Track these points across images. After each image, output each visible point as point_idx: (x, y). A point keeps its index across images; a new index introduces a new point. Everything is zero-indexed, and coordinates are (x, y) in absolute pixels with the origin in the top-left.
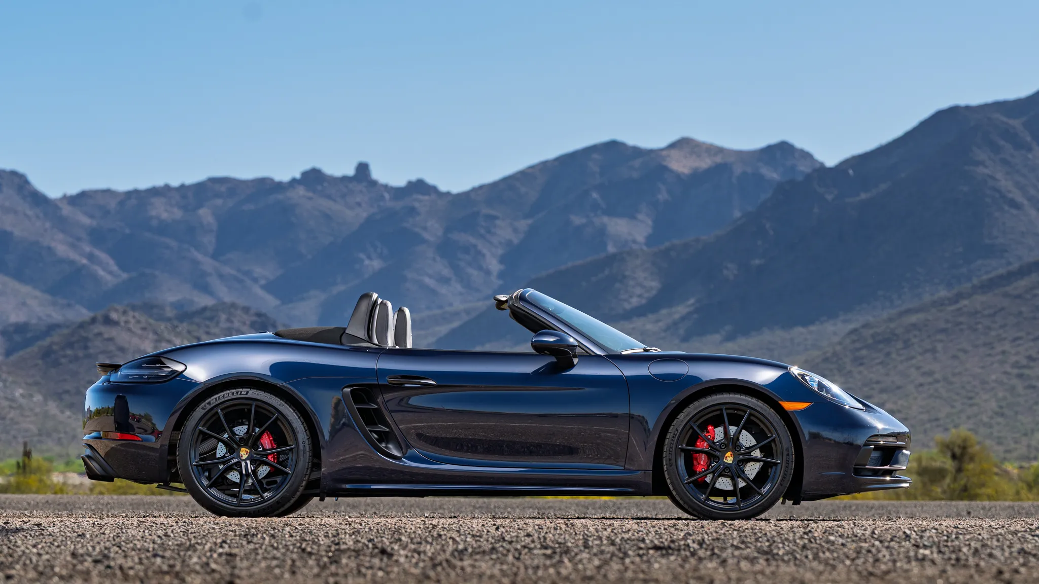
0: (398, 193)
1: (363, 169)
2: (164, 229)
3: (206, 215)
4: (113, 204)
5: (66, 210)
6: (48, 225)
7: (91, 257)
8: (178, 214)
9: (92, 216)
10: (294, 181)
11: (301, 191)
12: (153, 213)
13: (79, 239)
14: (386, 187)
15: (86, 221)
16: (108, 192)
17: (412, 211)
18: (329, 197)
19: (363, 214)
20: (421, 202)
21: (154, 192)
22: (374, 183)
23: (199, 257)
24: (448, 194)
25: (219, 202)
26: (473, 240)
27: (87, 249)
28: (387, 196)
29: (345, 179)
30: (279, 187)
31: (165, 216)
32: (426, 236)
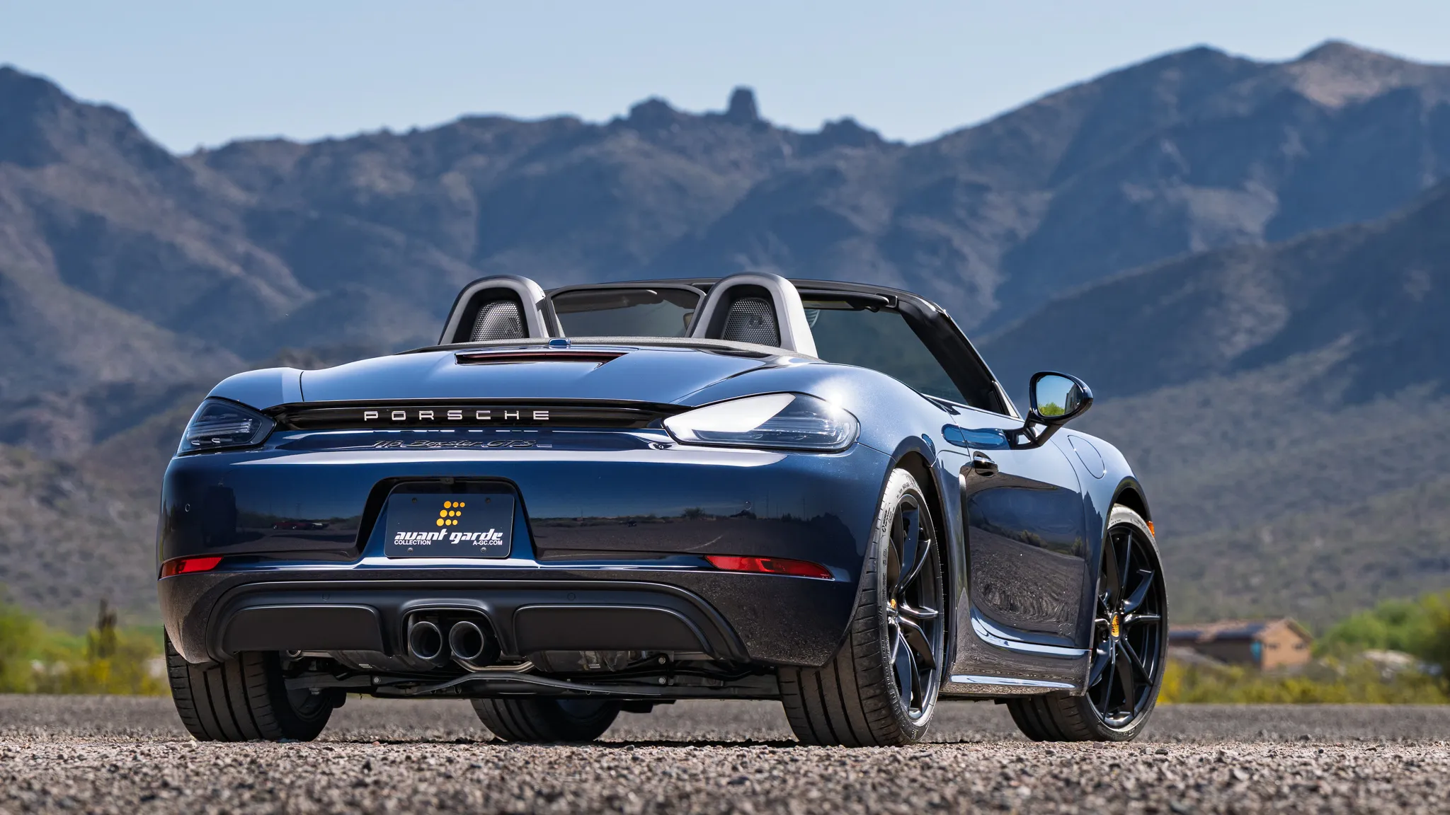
0: (808, 143)
1: (743, 100)
2: (381, 209)
3: (456, 185)
4: (286, 166)
5: (203, 177)
6: (169, 203)
7: (247, 262)
8: (406, 183)
9: (248, 187)
10: (617, 125)
11: (630, 140)
12: (361, 181)
13: (225, 229)
14: (786, 134)
15: (236, 194)
16: (279, 144)
17: (833, 177)
18: (681, 151)
19: (744, 182)
20: (849, 159)
21: (363, 143)
22: (763, 127)
23: (445, 261)
24: (899, 145)
25: (480, 161)
26: (943, 229)
27: (241, 246)
28: (787, 150)
29: (710, 119)
30: (590, 133)
31: (382, 185)
32: (857, 221)
